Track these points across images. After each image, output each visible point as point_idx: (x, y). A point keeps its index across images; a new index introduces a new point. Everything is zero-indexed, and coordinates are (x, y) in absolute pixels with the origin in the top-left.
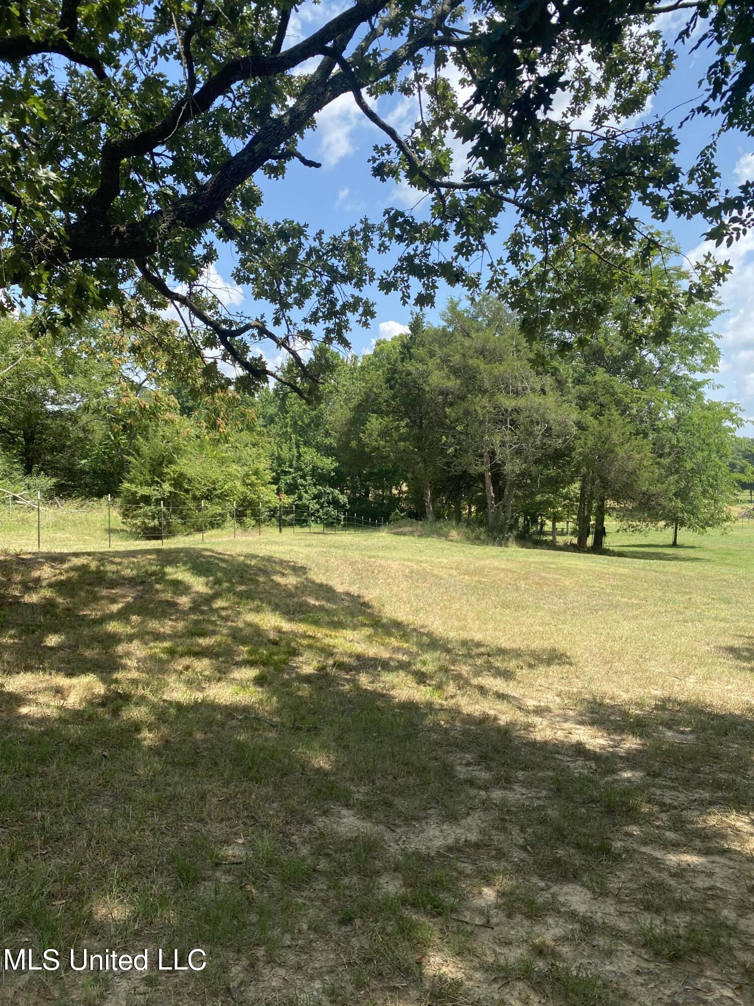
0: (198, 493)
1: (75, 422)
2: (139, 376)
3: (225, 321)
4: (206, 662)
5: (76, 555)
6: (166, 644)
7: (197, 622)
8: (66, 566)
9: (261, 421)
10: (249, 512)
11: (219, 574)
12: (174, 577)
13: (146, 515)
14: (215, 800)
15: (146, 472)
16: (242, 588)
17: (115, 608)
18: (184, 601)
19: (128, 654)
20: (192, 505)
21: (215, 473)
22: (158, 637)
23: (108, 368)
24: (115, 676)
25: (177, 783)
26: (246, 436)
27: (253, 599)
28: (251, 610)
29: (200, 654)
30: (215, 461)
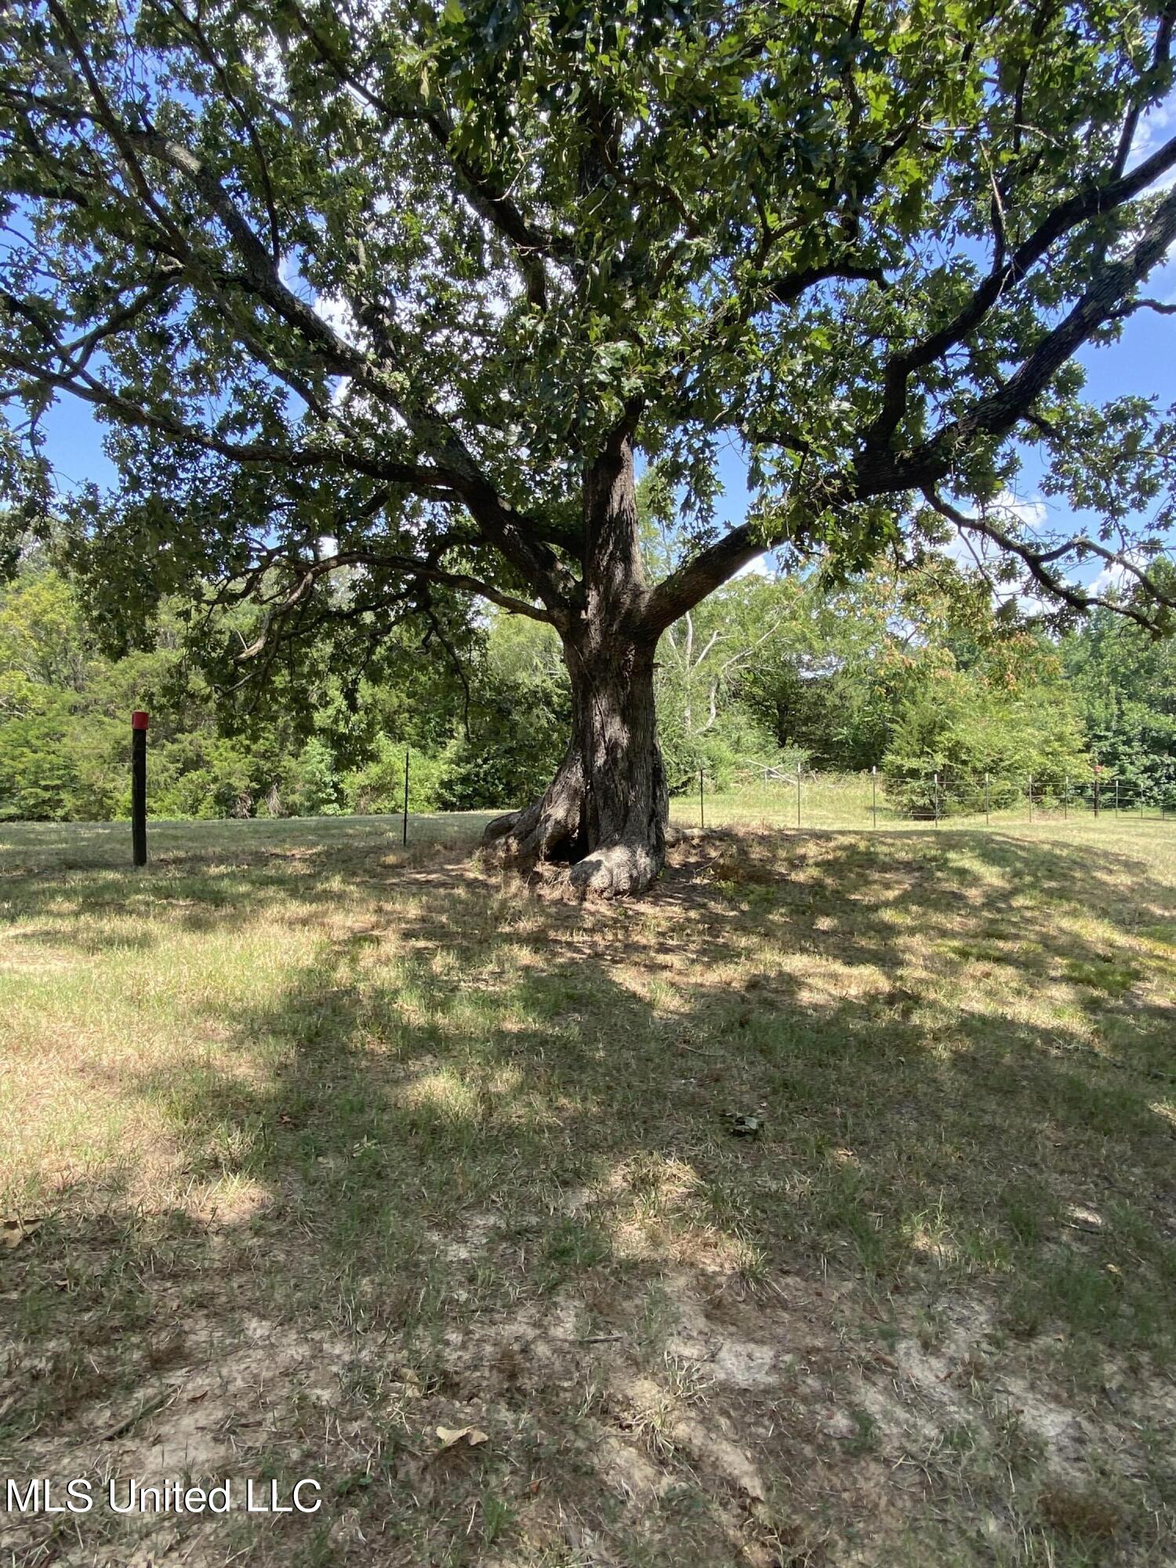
0: (979, 765)
1: (832, 688)
2: (907, 630)
3: (1031, 545)
4: (1010, 970)
5: (842, 833)
6: (956, 943)
7: (993, 921)
8: (832, 844)
9: (1062, 671)
10: (1049, 789)
11: (1018, 865)
12: (960, 864)
13: (913, 792)
14: (1049, 1144)
15: (913, 741)
16: (1053, 884)
17: (891, 895)
18: (974, 894)
19: (908, 949)
20: (971, 779)
21: (1003, 739)
22: (944, 933)
23: (868, 624)
24: (899, 972)
25: (994, 1113)
26: (1040, 692)
27: (1069, 900)
28: (1066, 914)
29: (1002, 960)
30: (1001, 725)
